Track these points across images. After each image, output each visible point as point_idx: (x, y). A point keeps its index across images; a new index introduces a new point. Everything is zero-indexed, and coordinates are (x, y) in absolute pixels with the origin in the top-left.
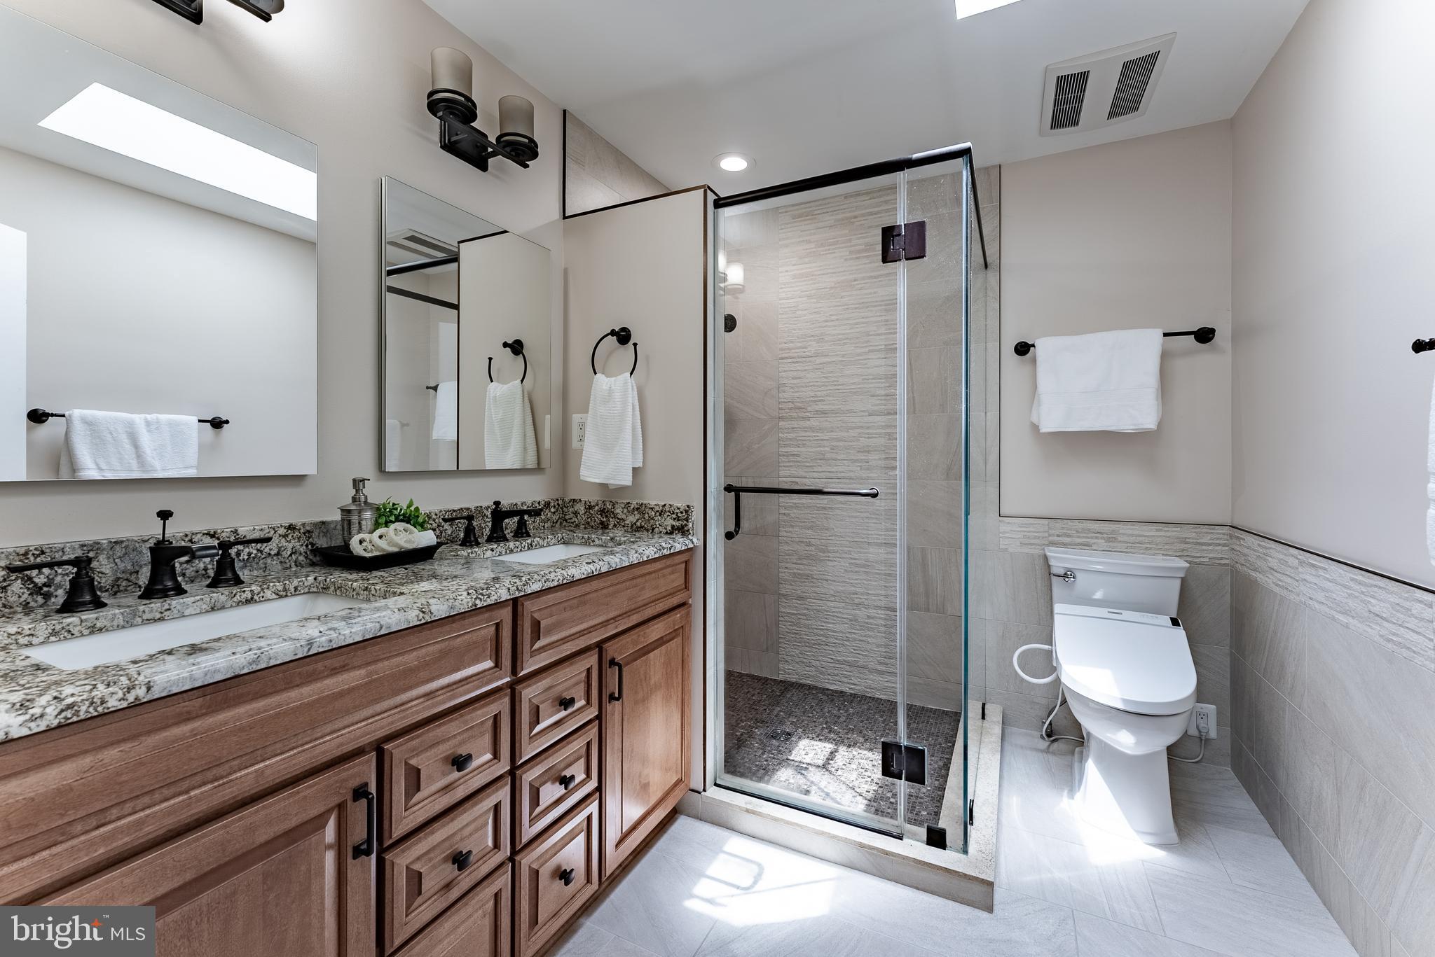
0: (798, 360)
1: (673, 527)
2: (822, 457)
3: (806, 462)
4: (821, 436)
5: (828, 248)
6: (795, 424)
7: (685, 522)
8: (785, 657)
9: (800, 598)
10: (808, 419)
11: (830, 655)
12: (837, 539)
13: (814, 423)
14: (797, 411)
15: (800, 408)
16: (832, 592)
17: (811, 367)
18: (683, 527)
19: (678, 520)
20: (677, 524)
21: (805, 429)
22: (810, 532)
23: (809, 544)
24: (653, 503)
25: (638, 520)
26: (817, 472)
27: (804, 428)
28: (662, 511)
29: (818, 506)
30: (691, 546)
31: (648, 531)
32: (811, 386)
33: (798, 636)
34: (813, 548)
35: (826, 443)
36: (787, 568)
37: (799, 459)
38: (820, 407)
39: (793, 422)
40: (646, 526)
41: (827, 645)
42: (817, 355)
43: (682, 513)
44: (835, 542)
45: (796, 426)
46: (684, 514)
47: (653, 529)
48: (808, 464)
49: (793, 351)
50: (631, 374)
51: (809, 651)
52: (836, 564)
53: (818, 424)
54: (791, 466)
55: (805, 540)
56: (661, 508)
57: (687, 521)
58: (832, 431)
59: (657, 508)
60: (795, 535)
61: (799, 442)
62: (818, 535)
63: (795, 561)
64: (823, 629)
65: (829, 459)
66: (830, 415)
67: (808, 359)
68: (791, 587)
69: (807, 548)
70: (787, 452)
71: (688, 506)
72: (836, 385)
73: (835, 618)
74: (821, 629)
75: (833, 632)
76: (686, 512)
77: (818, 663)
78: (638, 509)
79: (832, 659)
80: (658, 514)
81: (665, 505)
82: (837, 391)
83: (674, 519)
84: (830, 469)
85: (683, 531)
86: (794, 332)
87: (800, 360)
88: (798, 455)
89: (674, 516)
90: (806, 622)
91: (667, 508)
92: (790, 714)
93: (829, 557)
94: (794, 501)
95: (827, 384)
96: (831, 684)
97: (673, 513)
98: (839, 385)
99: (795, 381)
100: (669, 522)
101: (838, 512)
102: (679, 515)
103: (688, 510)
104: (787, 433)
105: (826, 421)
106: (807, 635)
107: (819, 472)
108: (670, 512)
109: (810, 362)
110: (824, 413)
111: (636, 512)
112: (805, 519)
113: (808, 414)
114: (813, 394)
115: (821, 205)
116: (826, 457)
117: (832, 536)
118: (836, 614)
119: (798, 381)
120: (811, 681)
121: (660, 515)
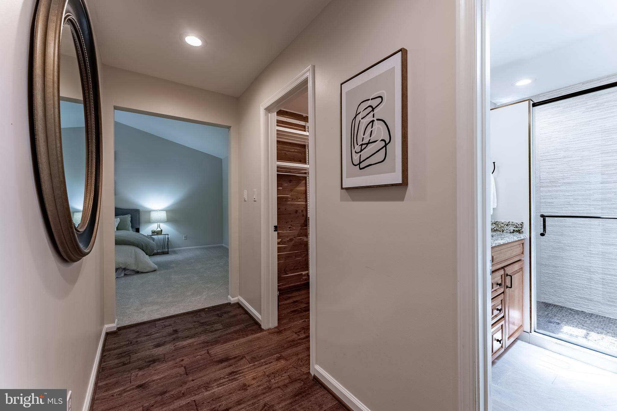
0: (552, 160)
1: (514, 230)
2: (568, 203)
3: (558, 205)
4: (567, 194)
5: (571, 108)
6: (550, 189)
7: (521, 229)
8: (545, 292)
9: (554, 266)
10: (559, 186)
11: (574, 294)
12: (579, 241)
13: (562, 188)
14: (552, 183)
15: (553, 182)
16: (576, 265)
17: (561, 163)
18: (519, 230)
19: (517, 228)
20: (516, 229)
21: (557, 191)
22: (560, 237)
23: (560, 243)
24: (503, 221)
25: (495, 228)
26: (565, 210)
27: (557, 190)
28: (508, 224)
29: (565, 225)
30: (525, 238)
31: (500, 231)
32: (561, 171)
33: (553, 284)
34: (563, 245)
35: (570, 197)
36: (546, 253)
37: (553, 204)
38: (566, 181)
39: (549, 188)
40: (499, 230)
41: (572, 289)
42: (565, 157)
43: (519, 225)
44: (576, 242)
45: (551, 190)
46: (520, 225)
47: (503, 231)
48: (559, 207)
49: (549, 156)
50: (492, 173)
51: (560, 291)
52: (577, 252)
53: (565, 188)
54: (548, 208)
55: (557, 241)
56: (507, 223)
58: (575, 192)
59: (505, 223)
60: (550, 238)
61: (553, 197)
62: (566, 239)
63: (551, 250)
64: (569, 282)
65: (572, 204)
66: (573, 184)
67: (558, 160)
68: (548, 261)
69: (559, 244)
70: (545, 201)
71: (522, 223)
72: (577, 170)
73: (577, 277)
74: (567, 281)
75: (577, 283)
76: (521, 225)
77: (566, 297)
78: (495, 223)
79: (576, 296)
80: (506, 225)
81: (509, 222)
82: (579, 173)
83: (515, 227)
84: (573, 209)
85: (519, 232)
86: (549, 148)
87: (554, 160)
88: (552, 203)
89: (515, 226)
90: (558, 277)
91: (511, 223)
92: (555, 316)
93: (573, 249)
94: (550, 223)
95: (571, 170)
96: (575, 307)
97: (514, 225)
98: (579, 170)
99: (550, 170)
100: (512, 229)
101: (578, 228)
102: (517, 226)
103: (522, 224)
104: (545, 193)
105: (571, 187)
106: (558, 283)
107: (566, 210)
108: (512, 225)
109: (560, 161)
110: (569, 183)
111: (494, 224)
112: (557, 231)
113: (559, 184)
114: (562, 175)
115: (566, 90)
116: (570, 203)
117: (575, 239)
118: (578, 275)
119: (552, 169)
120: (561, 304)
121: (507, 225)
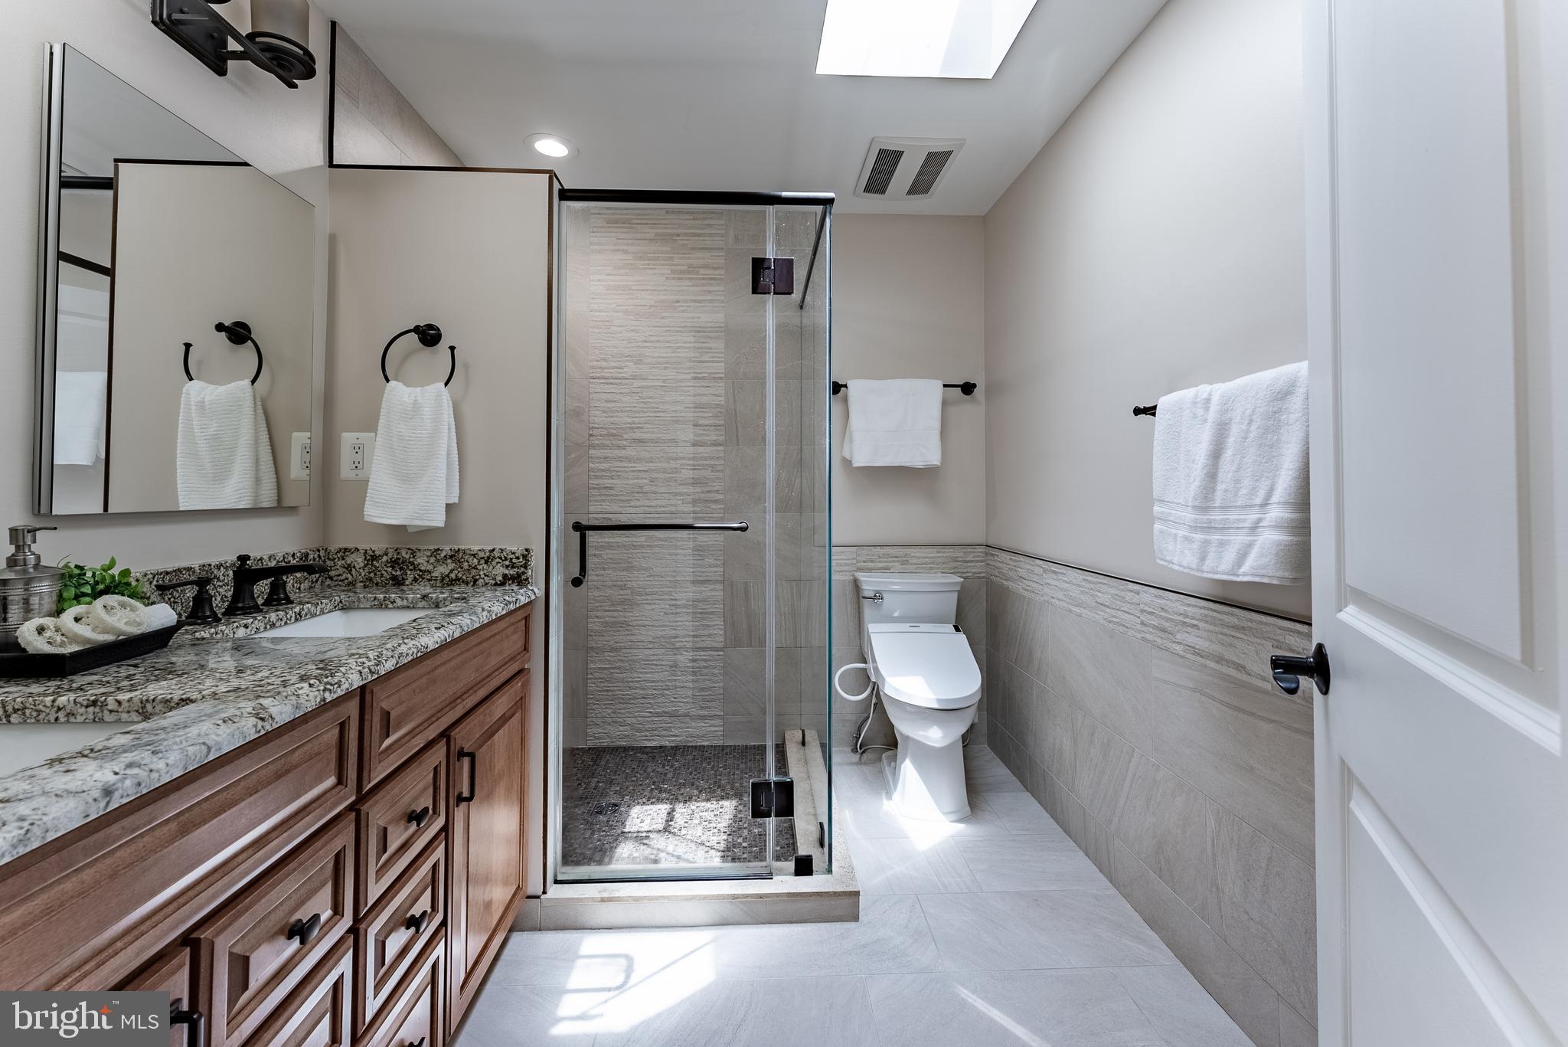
0: (612, 381)
1: (505, 576)
2: (639, 490)
3: (622, 495)
4: (640, 467)
5: (647, 262)
6: (608, 453)
7: (523, 569)
8: (594, 719)
9: (614, 650)
10: (624, 447)
11: (648, 708)
12: (657, 579)
13: (630, 452)
14: (611, 438)
15: (614, 435)
16: (651, 639)
17: (627, 391)
18: (519, 575)
19: (513, 567)
20: (512, 573)
21: (620, 459)
22: (625, 573)
23: (623, 588)
24: (475, 548)
25: (451, 571)
26: (633, 507)
27: (621, 457)
28: (489, 558)
29: (635, 544)
30: (533, 597)
31: (467, 583)
32: (627, 411)
33: (610, 693)
34: (629, 592)
35: (644, 475)
36: (597, 617)
37: (612, 492)
38: (638, 435)
39: (606, 451)
40: (464, 577)
41: (644, 698)
42: (634, 377)
43: (518, 558)
44: (653, 583)
45: (609, 455)
46: (521, 560)
47: (475, 581)
48: (623, 498)
49: (607, 371)
50: (446, 384)
51: (624, 708)
52: (654, 606)
53: (635, 453)
54: (604, 500)
55: (619, 583)
56: (487, 554)
57: (526, 568)
58: (651, 462)
59: (482, 555)
60: (607, 579)
61: (613, 474)
62: (635, 577)
63: (607, 608)
64: (640, 681)
65: (647, 493)
66: (648, 444)
67: (624, 381)
68: (602, 638)
69: (622, 592)
70: (599, 485)
71: (527, 550)
72: (655, 412)
73: (653, 667)
74: (637, 681)
75: (655, 682)
76: (524, 557)
77: (633, 720)
78: (451, 557)
79: (650, 712)
80: (483, 561)
81: (494, 550)
82: (658, 418)
83: (507, 567)
84: (648, 503)
85: (520, 580)
86: (607, 349)
87: (616, 381)
88: (611, 488)
89: (507, 563)
90: (620, 675)
91: (496, 554)
92: (611, 783)
93: (647, 600)
94: (607, 540)
95: (645, 410)
96: (649, 740)
97: (506, 559)
98: (660, 411)
99: (609, 405)
100: (499, 571)
101: (657, 550)
102: (514, 561)
103: (526, 555)
104: (597, 463)
105: (645, 450)
106: (621, 690)
107: (637, 507)
108: (501, 558)
109: (626, 384)
110: (641, 441)
111: (449, 561)
112: (620, 559)
113: (624, 442)
114: (629, 420)
115: (639, 215)
116: (644, 490)
117: (651, 576)
118: (655, 662)
119: (613, 404)
120: (626, 741)
121: (486, 562)
